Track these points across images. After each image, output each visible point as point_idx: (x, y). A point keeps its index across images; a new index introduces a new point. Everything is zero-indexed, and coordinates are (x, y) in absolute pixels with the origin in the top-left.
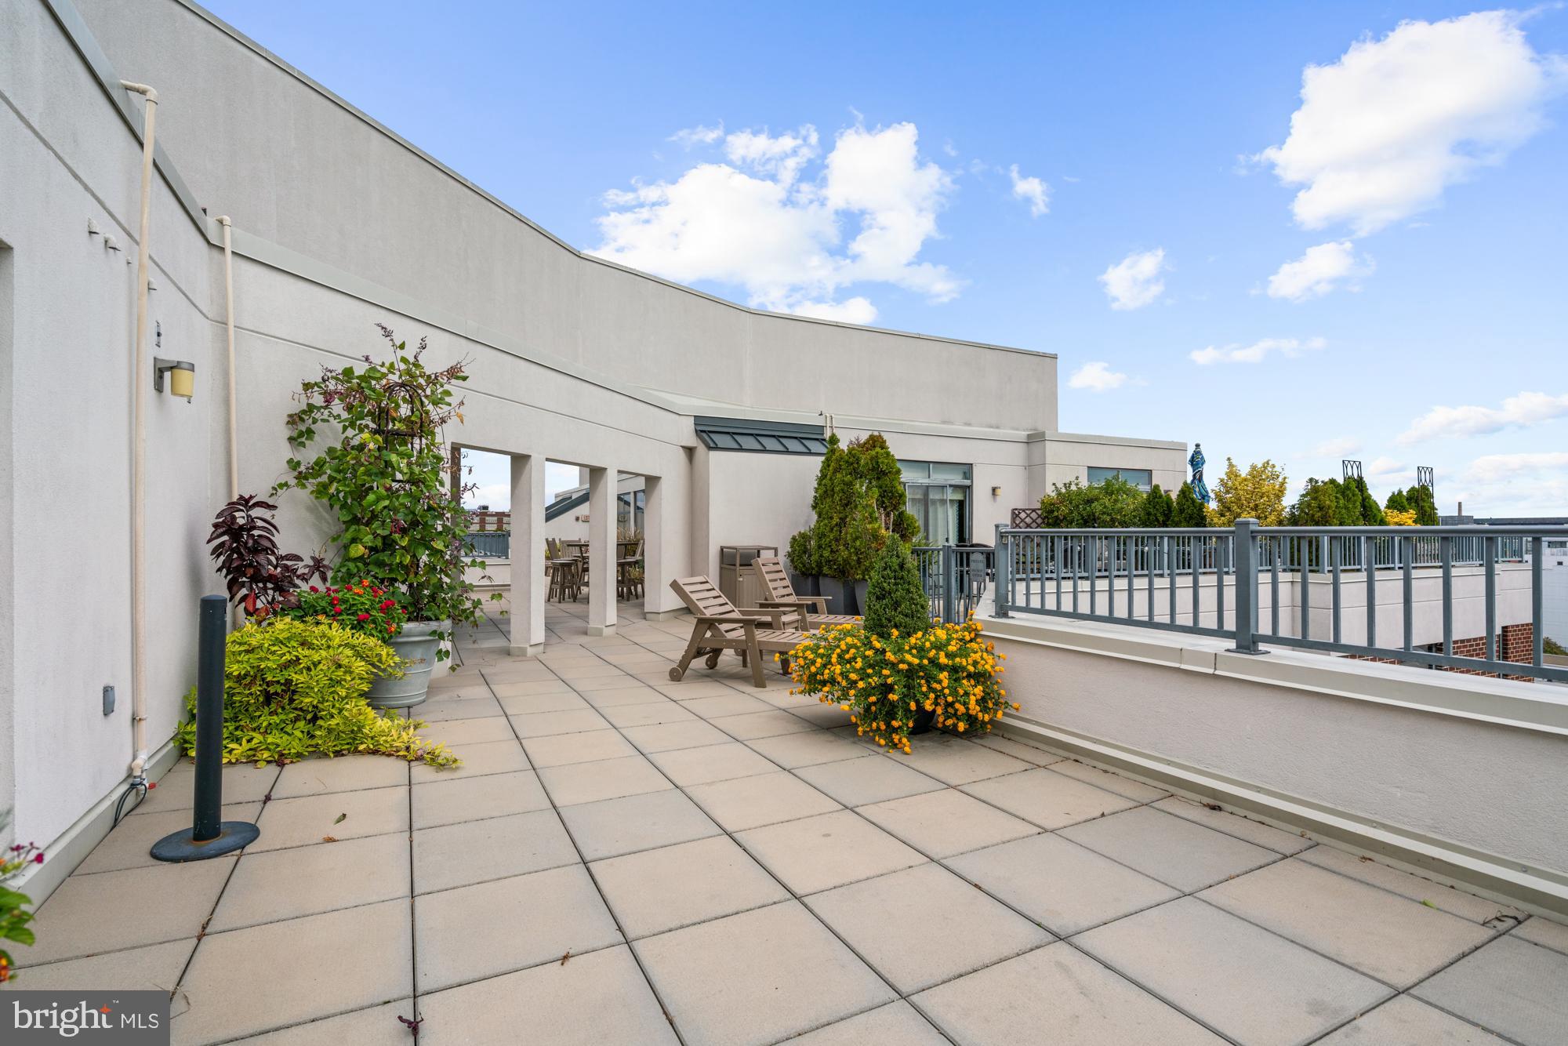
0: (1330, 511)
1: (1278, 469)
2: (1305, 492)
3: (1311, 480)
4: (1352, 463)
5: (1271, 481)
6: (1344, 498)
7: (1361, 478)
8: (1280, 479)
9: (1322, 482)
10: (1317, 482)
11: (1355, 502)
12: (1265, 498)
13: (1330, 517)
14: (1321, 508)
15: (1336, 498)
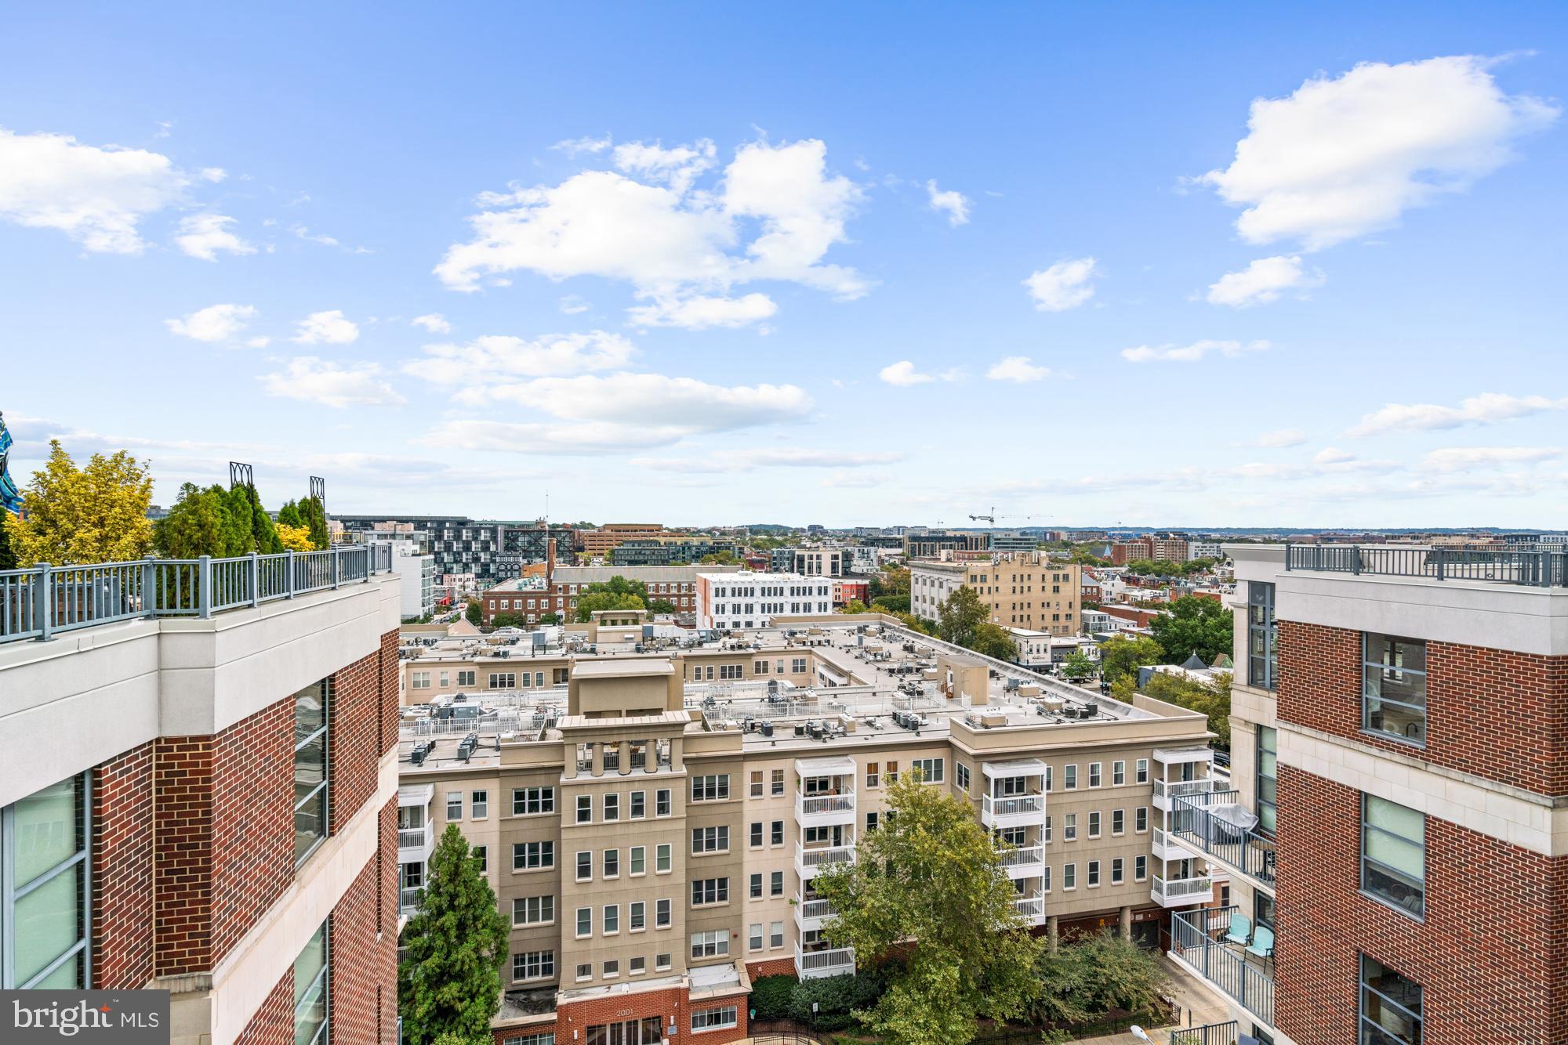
0: (214, 530)
1: (139, 465)
2: (178, 503)
3: (188, 486)
4: (241, 466)
5: (129, 484)
6: (232, 512)
7: (252, 486)
8: (142, 482)
9: (204, 489)
10: (196, 489)
11: (246, 516)
12: (117, 509)
13: (214, 538)
14: (201, 526)
15: (222, 511)
